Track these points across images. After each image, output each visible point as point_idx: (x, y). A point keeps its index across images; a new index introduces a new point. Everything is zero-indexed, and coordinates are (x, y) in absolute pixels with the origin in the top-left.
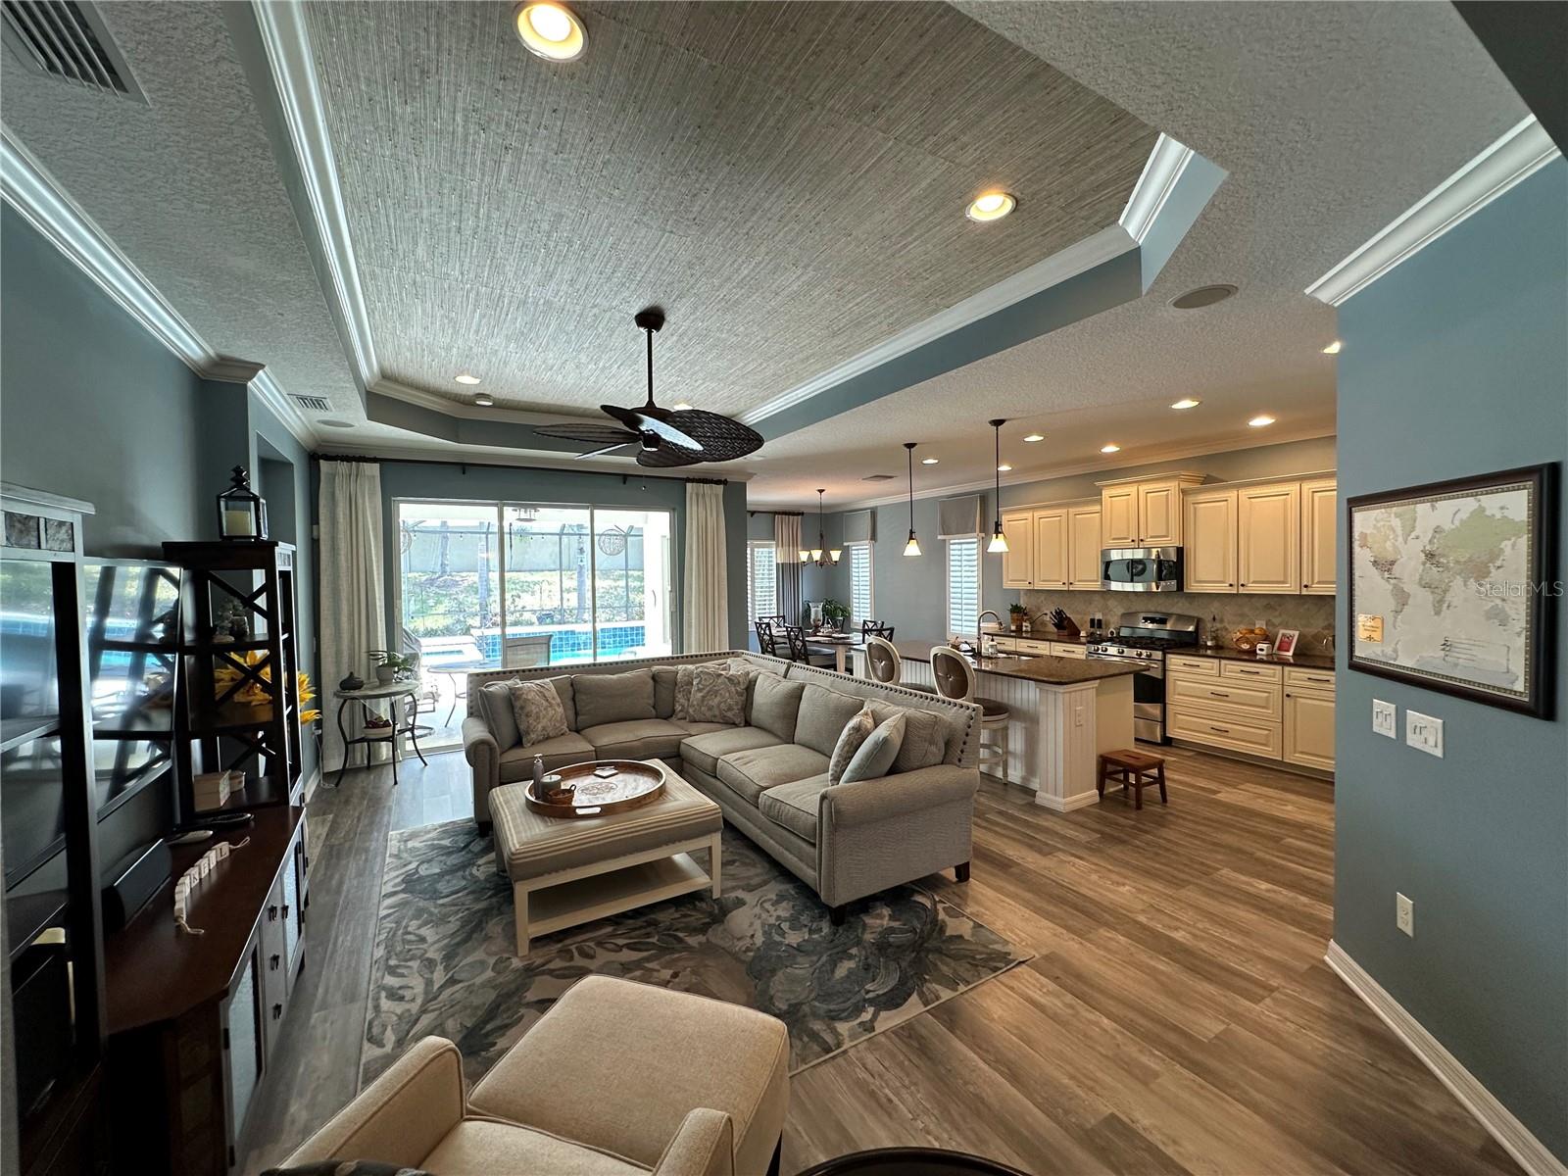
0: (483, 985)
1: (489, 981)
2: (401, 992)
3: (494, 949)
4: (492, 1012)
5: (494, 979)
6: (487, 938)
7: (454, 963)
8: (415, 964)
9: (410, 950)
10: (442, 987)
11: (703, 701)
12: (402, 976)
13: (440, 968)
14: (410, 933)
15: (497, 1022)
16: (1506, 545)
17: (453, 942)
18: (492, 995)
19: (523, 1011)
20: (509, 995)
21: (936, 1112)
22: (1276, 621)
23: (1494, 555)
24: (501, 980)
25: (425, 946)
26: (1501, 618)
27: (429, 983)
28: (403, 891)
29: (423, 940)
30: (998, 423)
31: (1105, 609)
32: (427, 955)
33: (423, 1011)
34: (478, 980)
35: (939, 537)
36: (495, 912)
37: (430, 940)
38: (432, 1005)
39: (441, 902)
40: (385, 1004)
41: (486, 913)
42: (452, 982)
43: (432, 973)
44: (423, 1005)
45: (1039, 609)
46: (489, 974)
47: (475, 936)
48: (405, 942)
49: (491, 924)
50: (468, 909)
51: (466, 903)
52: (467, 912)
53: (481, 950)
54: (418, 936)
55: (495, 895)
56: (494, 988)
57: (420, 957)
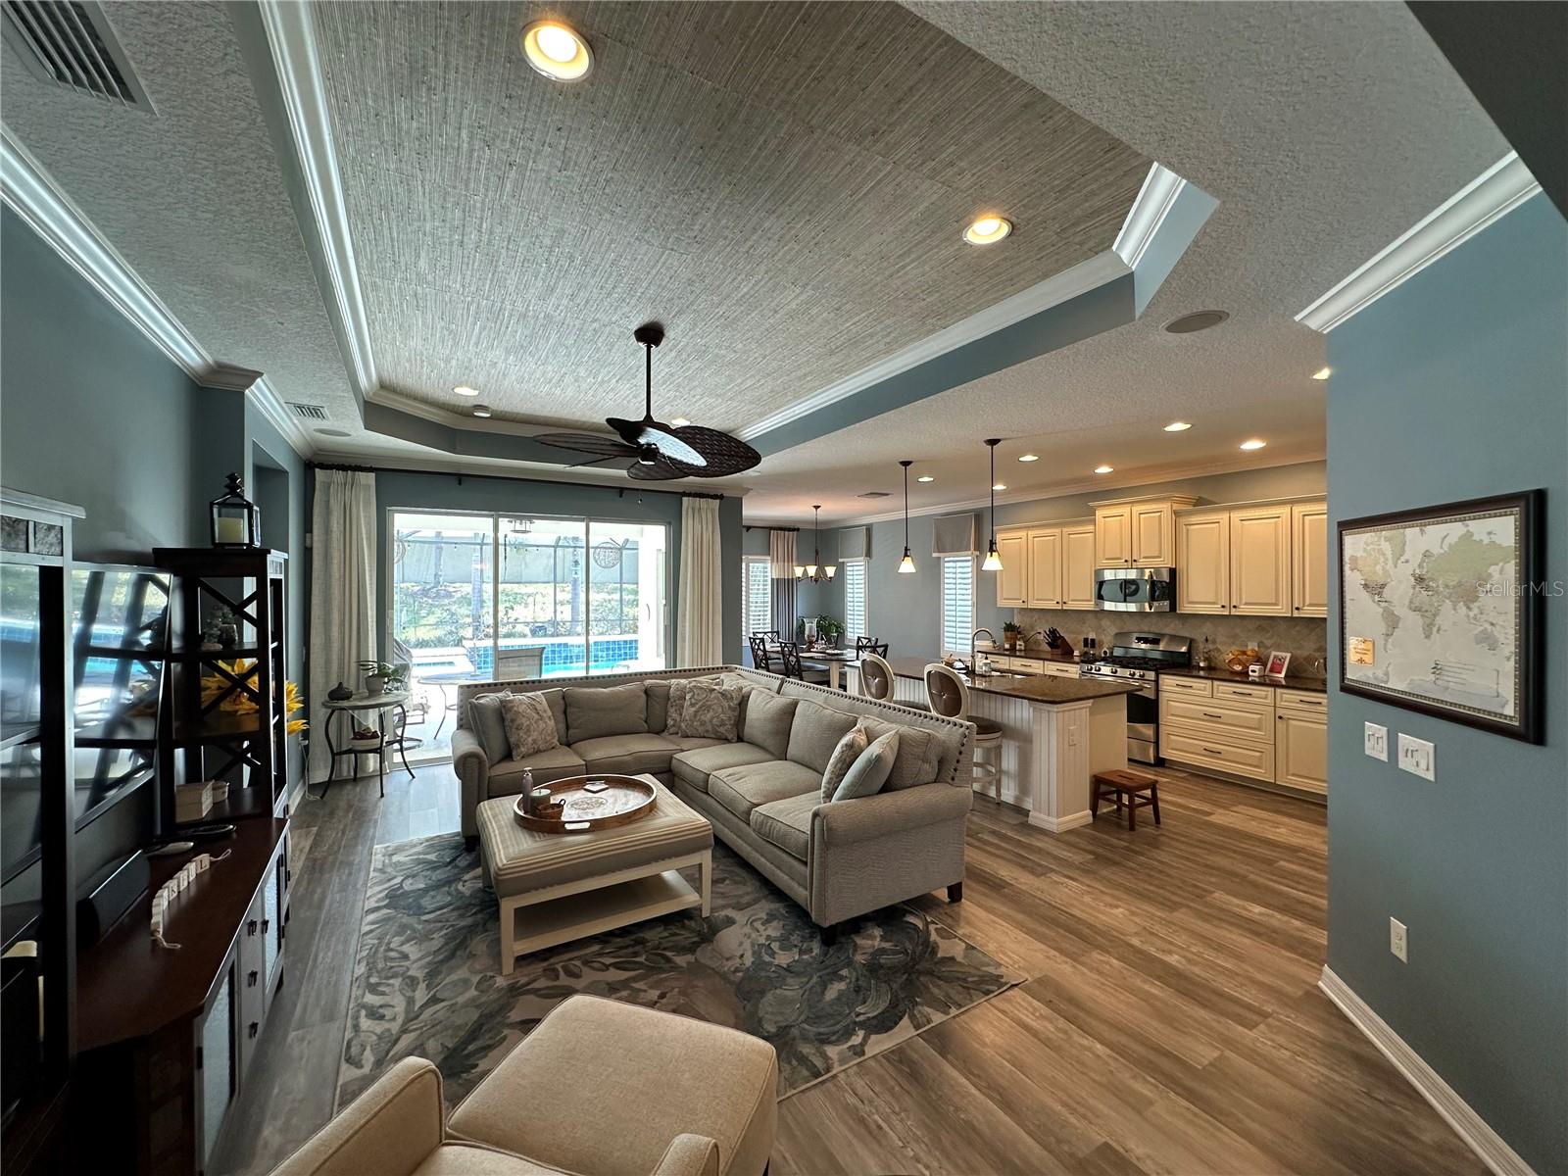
0: (466, 1005)
1: (474, 999)
2: (381, 1011)
3: (478, 967)
4: (474, 1034)
5: (478, 997)
6: (472, 956)
7: (438, 981)
8: (396, 982)
9: (392, 967)
10: (424, 1007)
11: (695, 716)
12: (383, 994)
13: (422, 986)
14: (392, 950)
15: (479, 1044)
16: (1494, 570)
17: (437, 959)
18: (475, 1015)
19: (506, 1032)
20: (491, 1016)
21: (926, 1140)
22: (1268, 643)
23: (1483, 579)
24: (483, 999)
25: (407, 963)
26: (1489, 641)
27: (410, 1001)
28: (387, 906)
29: (405, 957)
30: (993, 442)
31: (1099, 629)
32: (410, 973)
33: (404, 1031)
34: (461, 999)
35: (935, 555)
36: (480, 928)
37: (412, 957)
38: (414, 1024)
39: (424, 918)
40: (365, 1023)
41: (471, 930)
42: (434, 1000)
43: (414, 991)
44: (404, 1024)
45: (1032, 628)
46: (473, 992)
47: (459, 953)
48: (387, 959)
49: (475, 941)
50: (452, 926)
51: (451, 919)
52: (450, 929)
53: (465, 968)
54: (401, 952)
55: (480, 911)
56: (478, 1007)
57: (402, 975)
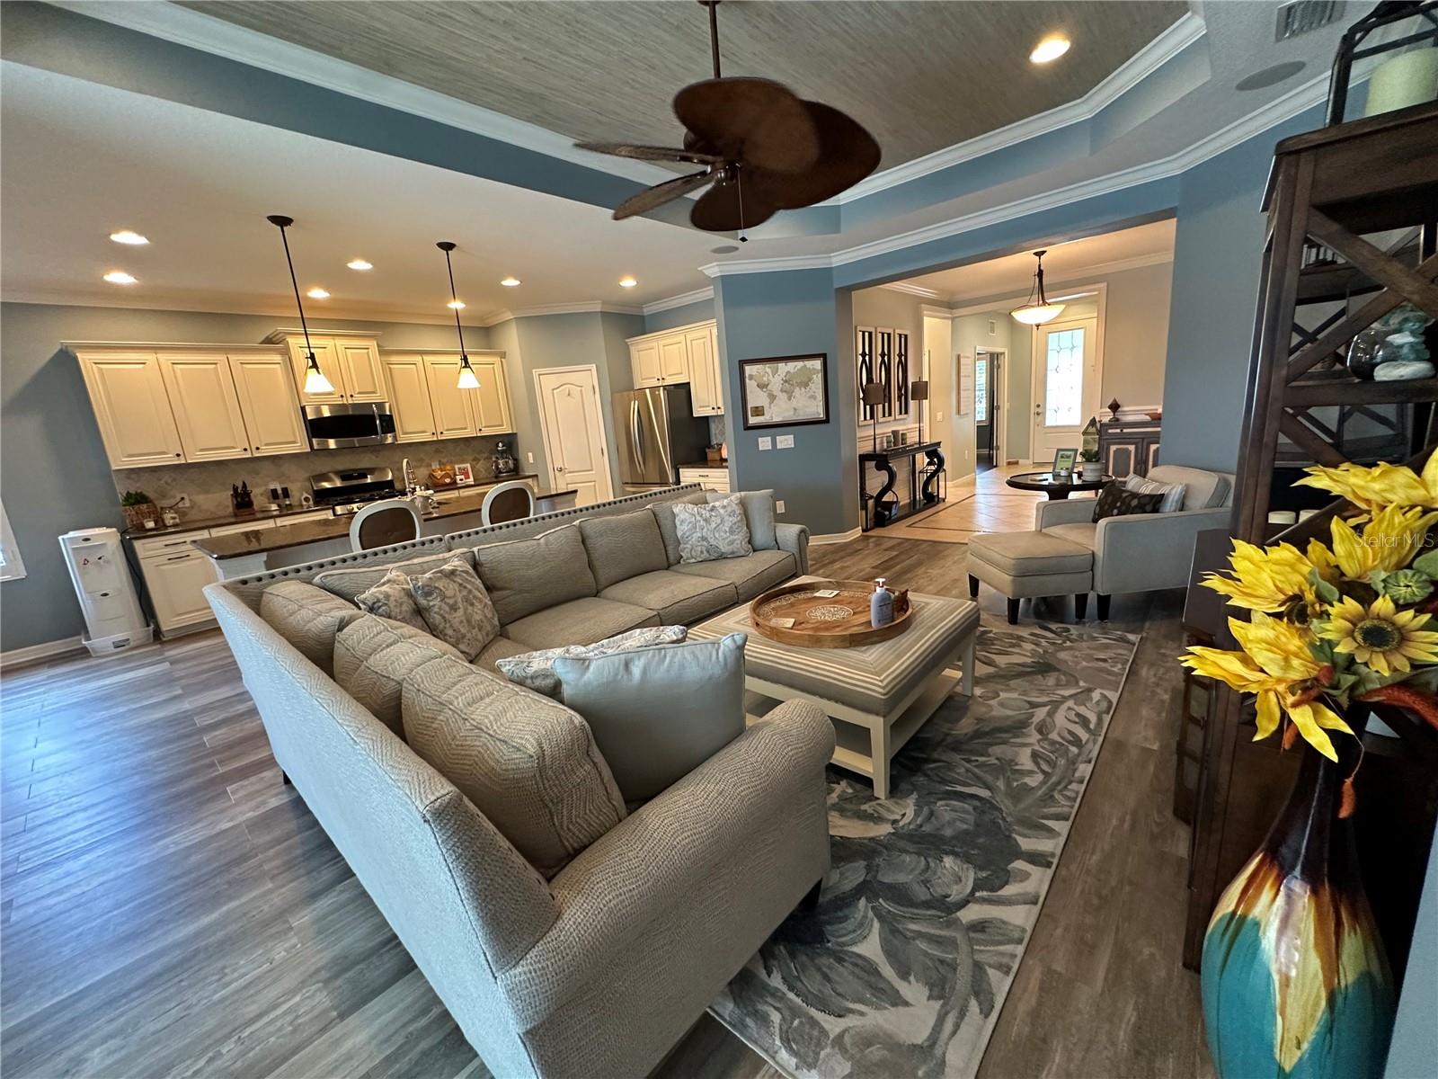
2: (1077, 720)
5: (1002, 690)
6: (979, 720)
8: (1054, 736)
10: (1044, 705)
12: (1070, 732)
13: (1036, 720)
14: (1044, 772)
17: (1010, 735)
18: (1013, 683)
20: (1002, 677)
25: (1037, 748)
26: (813, 397)
27: (1051, 714)
28: (1019, 854)
29: (1035, 756)
32: (1040, 737)
33: (1065, 699)
34: (1015, 695)
36: (949, 739)
37: (1028, 751)
38: (1055, 698)
39: (984, 793)
40: (1093, 718)
41: (957, 746)
42: (1034, 705)
43: (1044, 720)
44: (1062, 702)
46: (1003, 695)
47: (987, 729)
48: (1053, 764)
49: (965, 731)
50: (969, 761)
51: (963, 770)
52: (973, 758)
53: (994, 713)
54: (1037, 764)
55: (927, 761)
56: (1008, 685)
57: (1046, 739)
